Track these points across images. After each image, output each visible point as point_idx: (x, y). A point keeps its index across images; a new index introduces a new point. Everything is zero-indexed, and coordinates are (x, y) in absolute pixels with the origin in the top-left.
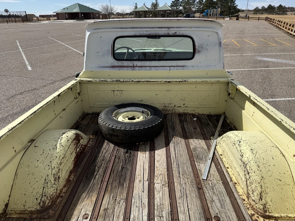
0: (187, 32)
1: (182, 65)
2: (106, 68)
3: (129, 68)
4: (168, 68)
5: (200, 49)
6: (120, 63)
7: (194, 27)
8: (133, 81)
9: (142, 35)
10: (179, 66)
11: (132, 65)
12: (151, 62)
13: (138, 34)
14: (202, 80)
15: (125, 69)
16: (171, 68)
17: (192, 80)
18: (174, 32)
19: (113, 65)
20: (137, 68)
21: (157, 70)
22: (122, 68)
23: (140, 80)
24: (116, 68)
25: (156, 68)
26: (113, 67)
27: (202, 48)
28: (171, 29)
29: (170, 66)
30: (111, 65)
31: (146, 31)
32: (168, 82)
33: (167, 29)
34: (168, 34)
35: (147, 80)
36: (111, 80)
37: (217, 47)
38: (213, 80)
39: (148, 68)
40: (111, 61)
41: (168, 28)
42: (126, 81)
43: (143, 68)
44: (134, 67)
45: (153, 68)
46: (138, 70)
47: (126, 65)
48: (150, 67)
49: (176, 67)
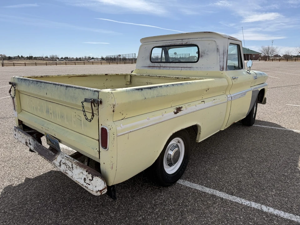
0: (194, 42)
1: (190, 67)
2: (145, 67)
3: (157, 68)
4: (180, 68)
5: (203, 54)
6: (153, 64)
7: (199, 38)
8: (157, 76)
10: (188, 67)
11: (160, 66)
12: (170, 63)
15: (155, 68)
16: (182, 68)
17: (192, 78)
18: (186, 42)
19: (150, 66)
20: (162, 68)
21: (173, 69)
22: (154, 68)
23: (161, 76)
25: (173, 68)
26: (149, 67)
27: (204, 53)
28: (184, 40)
29: (181, 67)
30: (148, 66)
31: (169, 42)
32: (177, 78)
33: (181, 40)
34: (182, 44)
35: (164, 76)
36: (146, 75)
37: (216, 52)
39: (168, 68)
40: (149, 63)
41: (182, 39)
42: (153, 76)
43: (165, 68)
44: (160, 67)
45: (171, 68)
46: (162, 69)
47: (156, 66)
48: (169, 67)
49: (186, 67)
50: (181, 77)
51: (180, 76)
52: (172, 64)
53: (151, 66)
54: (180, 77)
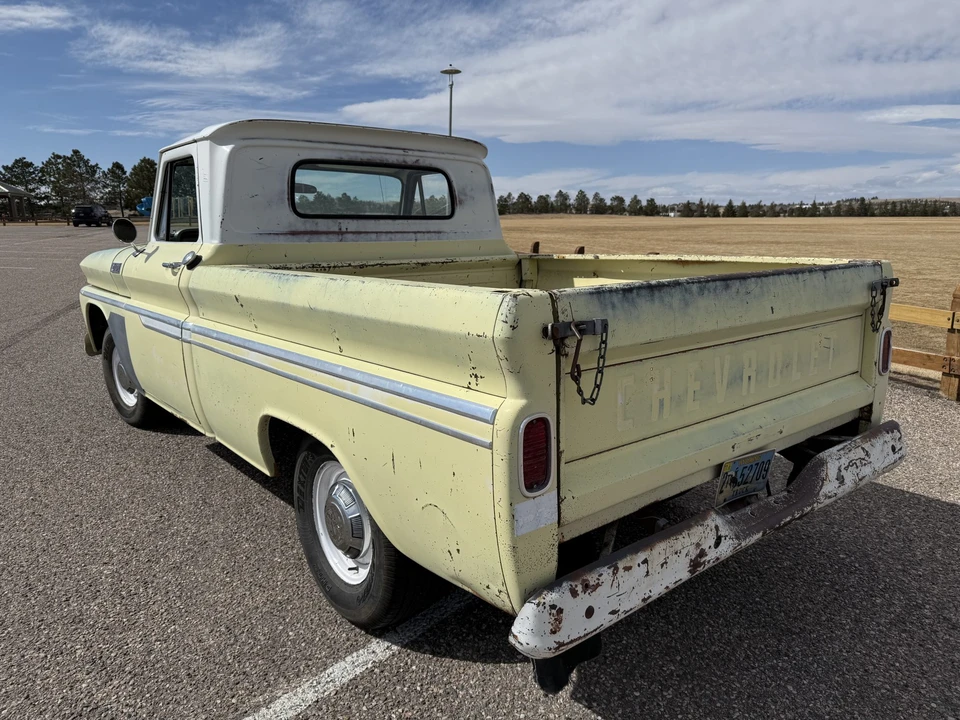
0: (436, 161)
1: (436, 230)
2: (276, 237)
3: (331, 236)
4: (413, 235)
5: (463, 197)
6: (309, 225)
8: (350, 265)
9: (353, 159)
10: (432, 232)
11: (337, 229)
13: (345, 157)
14: (479, 259)
15: (323, 237)
16: (419, 235)
18: (414, 159)
19: (293, 229)
20: (350, 236)
21: (391, 239)
22: (315, 237)
23: (364, 262)
24: (301, 236)
25: (389, 235)
26: (293, 233)
27: (465, 195)
28: (410, 153)
29: (415, 233)
30: (286, 230)
31: (362, 152)
32: (423, 264)
33: (401, 152)
34: (404, 162)
37: (488, 194)
38: (497, 257)
39: (374, 236)
40: (288, 218)
41: (404, 149)
42: (334, 267)
43: (362, 235)
44: (340, 233)
45: (383, 236)
46: (353, 240)
47: (325, 229)
48: (377, 233)
49: (428, 232)
50: (434, 260)
51: (426, 257)
52: (382, 221)
53: (302, 229)
54: (429, 260)
